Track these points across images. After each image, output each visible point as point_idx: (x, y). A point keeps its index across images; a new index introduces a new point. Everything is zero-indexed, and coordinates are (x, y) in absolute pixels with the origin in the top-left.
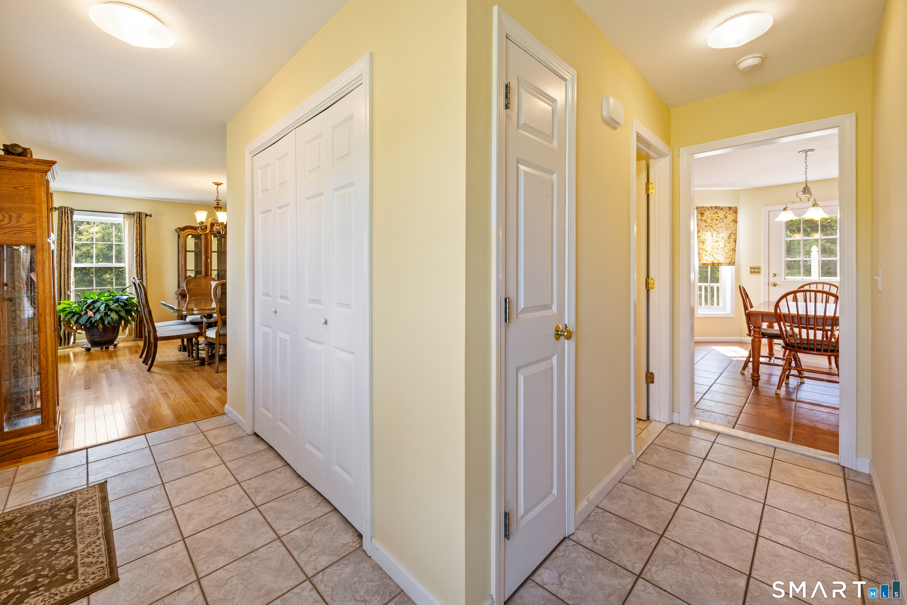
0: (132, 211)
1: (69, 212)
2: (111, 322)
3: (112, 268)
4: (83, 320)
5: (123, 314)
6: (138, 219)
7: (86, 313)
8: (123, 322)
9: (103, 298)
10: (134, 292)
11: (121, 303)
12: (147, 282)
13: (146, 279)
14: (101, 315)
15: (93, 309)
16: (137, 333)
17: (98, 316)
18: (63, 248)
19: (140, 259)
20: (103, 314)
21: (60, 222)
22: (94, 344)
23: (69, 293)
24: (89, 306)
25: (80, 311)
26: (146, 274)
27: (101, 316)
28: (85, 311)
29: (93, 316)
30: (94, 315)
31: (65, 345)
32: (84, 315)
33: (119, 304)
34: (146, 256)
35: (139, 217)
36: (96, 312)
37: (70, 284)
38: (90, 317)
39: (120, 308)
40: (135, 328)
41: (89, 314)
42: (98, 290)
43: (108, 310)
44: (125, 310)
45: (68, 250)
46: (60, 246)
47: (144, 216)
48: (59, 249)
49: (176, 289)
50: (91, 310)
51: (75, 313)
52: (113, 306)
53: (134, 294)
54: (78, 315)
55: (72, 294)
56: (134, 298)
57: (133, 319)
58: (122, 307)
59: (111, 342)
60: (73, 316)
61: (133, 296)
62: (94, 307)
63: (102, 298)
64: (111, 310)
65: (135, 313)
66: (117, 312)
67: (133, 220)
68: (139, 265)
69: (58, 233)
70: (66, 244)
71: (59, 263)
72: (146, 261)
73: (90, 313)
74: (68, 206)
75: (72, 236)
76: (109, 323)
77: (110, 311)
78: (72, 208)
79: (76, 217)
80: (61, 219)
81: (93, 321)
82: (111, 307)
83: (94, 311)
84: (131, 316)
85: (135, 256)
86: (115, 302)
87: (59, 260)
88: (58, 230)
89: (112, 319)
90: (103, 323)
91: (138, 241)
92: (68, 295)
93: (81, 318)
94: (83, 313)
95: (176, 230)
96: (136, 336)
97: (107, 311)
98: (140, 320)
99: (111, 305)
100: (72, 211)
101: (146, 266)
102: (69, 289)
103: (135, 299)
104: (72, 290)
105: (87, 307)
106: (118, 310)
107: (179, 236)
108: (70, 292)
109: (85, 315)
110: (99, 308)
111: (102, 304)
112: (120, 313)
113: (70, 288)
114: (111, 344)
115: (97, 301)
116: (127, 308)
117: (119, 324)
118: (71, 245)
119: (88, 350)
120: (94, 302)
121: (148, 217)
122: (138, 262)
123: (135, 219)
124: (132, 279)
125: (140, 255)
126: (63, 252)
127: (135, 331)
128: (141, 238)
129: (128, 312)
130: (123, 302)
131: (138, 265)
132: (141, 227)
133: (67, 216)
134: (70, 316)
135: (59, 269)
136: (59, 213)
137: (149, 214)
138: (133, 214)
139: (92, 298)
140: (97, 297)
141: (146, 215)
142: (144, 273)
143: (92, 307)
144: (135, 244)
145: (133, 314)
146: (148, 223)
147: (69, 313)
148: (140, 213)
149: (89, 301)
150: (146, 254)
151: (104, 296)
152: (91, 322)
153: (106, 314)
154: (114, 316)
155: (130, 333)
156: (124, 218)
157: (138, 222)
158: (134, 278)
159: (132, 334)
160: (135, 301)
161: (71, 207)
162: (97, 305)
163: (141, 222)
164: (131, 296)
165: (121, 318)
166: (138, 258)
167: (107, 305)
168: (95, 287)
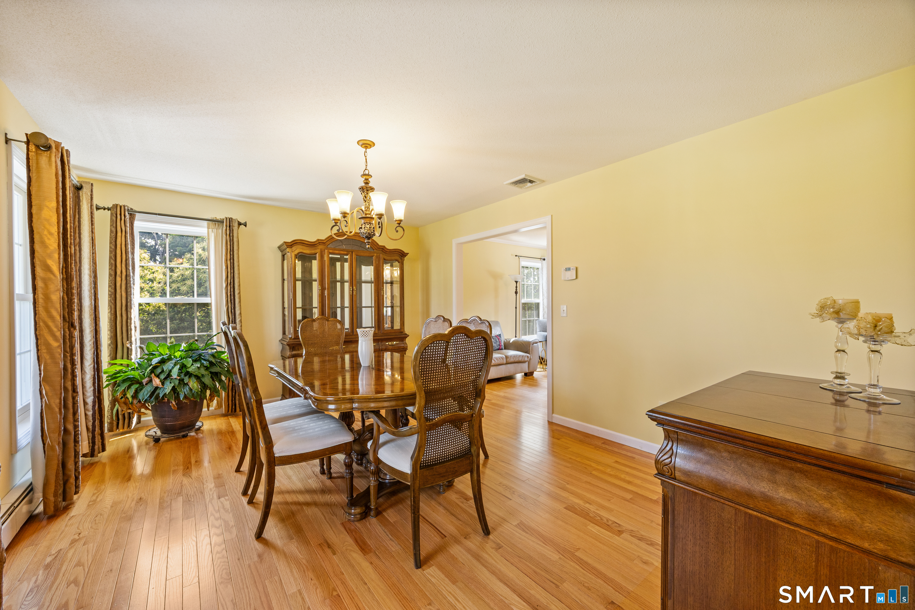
0: (219, 217)
1: (127, 213)
2: (190, 396)
3: (193, 304)
4: (144, 394)
5: (207, 380)
6: (228, 228)
7: (151, 381)
8: (208, 392)
9: (178, 354)
10: (223, 343)
11: (205, 362)
12: (241, 326)
13: (241, 321)
14: (172, 385)
15: (161, 373)
16: (229, 405)
17: (168, 388)
18: (119, 272)
19: (232, 290)
20: (177, 382)
21: (114, 230)
22: (165, 430)
23: (128, 345)
24: (155, 367)
25: (141, 377)
26: (241, 313)
27: (174, 387)
28: (149, 377)
29: (161, 386)
30: (163, 384)
31: (123, 428)
32: (146, 384)
33: (202, 364)
34: (239, 286)
35: (230, 226)
36: (166, 378)
37: (131, 329)
38: (157, 388)
39: (203, 371)
40: (227, 397)
41: (154, 383)
42: (173, 340)
43: (185, 375)
44: (211, 373)
45: (126, 276)
46: (113, 268)
47: (236, 224)
48: (113, 273)
49: (280, 336)
50: (158, 376)
51: (132, 381)
52: (193, 368)
53: (224, 346)
54: (137, 386)
55: (134, 346)
56: (223, 353)
57: (223, 388)
58: (207, 368)
59: (191, 426)
60: (129, 387)
61: (223, 350)
62: (163, 371)
63: (176, 354)
64: (189, 374)
65: (226, 377)
66: (197, 377)
67: (220, 231)
68: (231, 300)
69: (110, 247)
70: (124, 266)
71: (113, 296)
72: (239, 293)
73: (157, 382)
74: (125, 204)
75: (133, 253)
76: (185, 397)
77: (187, 377)
78: (131, 209)
79: (140, 225)
80: (114, 225)
81: (161, 396)
82: (190, 370)
83: (162, 377)
84: (220, 381)
85: (224, 285)
86: (195, 361)
87: (113, 291)
88: (111, 243)
89: (191, 390)
90: (177, 398)
91: (229, 262)
92: (128, 348)
93: (141, 390)
94: (145, 381)
95: (279, 247)
96: (227, 409)
97: (182, 376)
98: (233, 385)
99: (189, 366)
100: (132, 214)
101: (240, 302)
102: (129, 337)
103: (226, 354)
104: (133, 339)
105: (152, 371)
106: (200, 375)
107: (283, 256)
108: (131, 343)
109: (149, 385)
110: (170, 371)
111: (175, 365)
112: (203, 380)
113: (131, 337)
114: (191, 429)
115: (169, 359)
116: (215, 369)
117: (202, 397)
118: (131, 268)
119: (157, 440)
120: (163, 362)
121: (242, 227)
122: (229, 294)
123: (224, 228)
124: (222, 326)
125: (232, 284)
126: (118, 279)
127: (226, 401)
128: (232, 259)
129: (215, 376)
130: (208, 360)
131: (229, 300)
132: (232, 241)
133: (124, 220)
134: (126, 384)
135: (113, 307)
136: (112, 214)
137: (242, 222)
138: (221, 222)
139: (161, 354)
140: (167, 351)
141: (240, 224)
142: (237, 313)
143: (159, 370)
144: (224, 267)
145: (223, 378)
146: (241, 233)
147: (124, 381)
148: (231, 220)
149: (155, 361)
150: (239, 282)
151: (179, 351)
152: (157, 397)
153: (181, 381)
154: (194, 384)
155: (219, 405)
156: (208, 228)
157: (228, 233)
158: (224, 324)
159: (221, 406)
160: (225, 356)
161: (131, 206)
162: (167, 367)
163: (233, 233)
164: (219, 349)
165: (204, 387)
166: (229, 288)
167: (183, 366)
168: (169, 335)
